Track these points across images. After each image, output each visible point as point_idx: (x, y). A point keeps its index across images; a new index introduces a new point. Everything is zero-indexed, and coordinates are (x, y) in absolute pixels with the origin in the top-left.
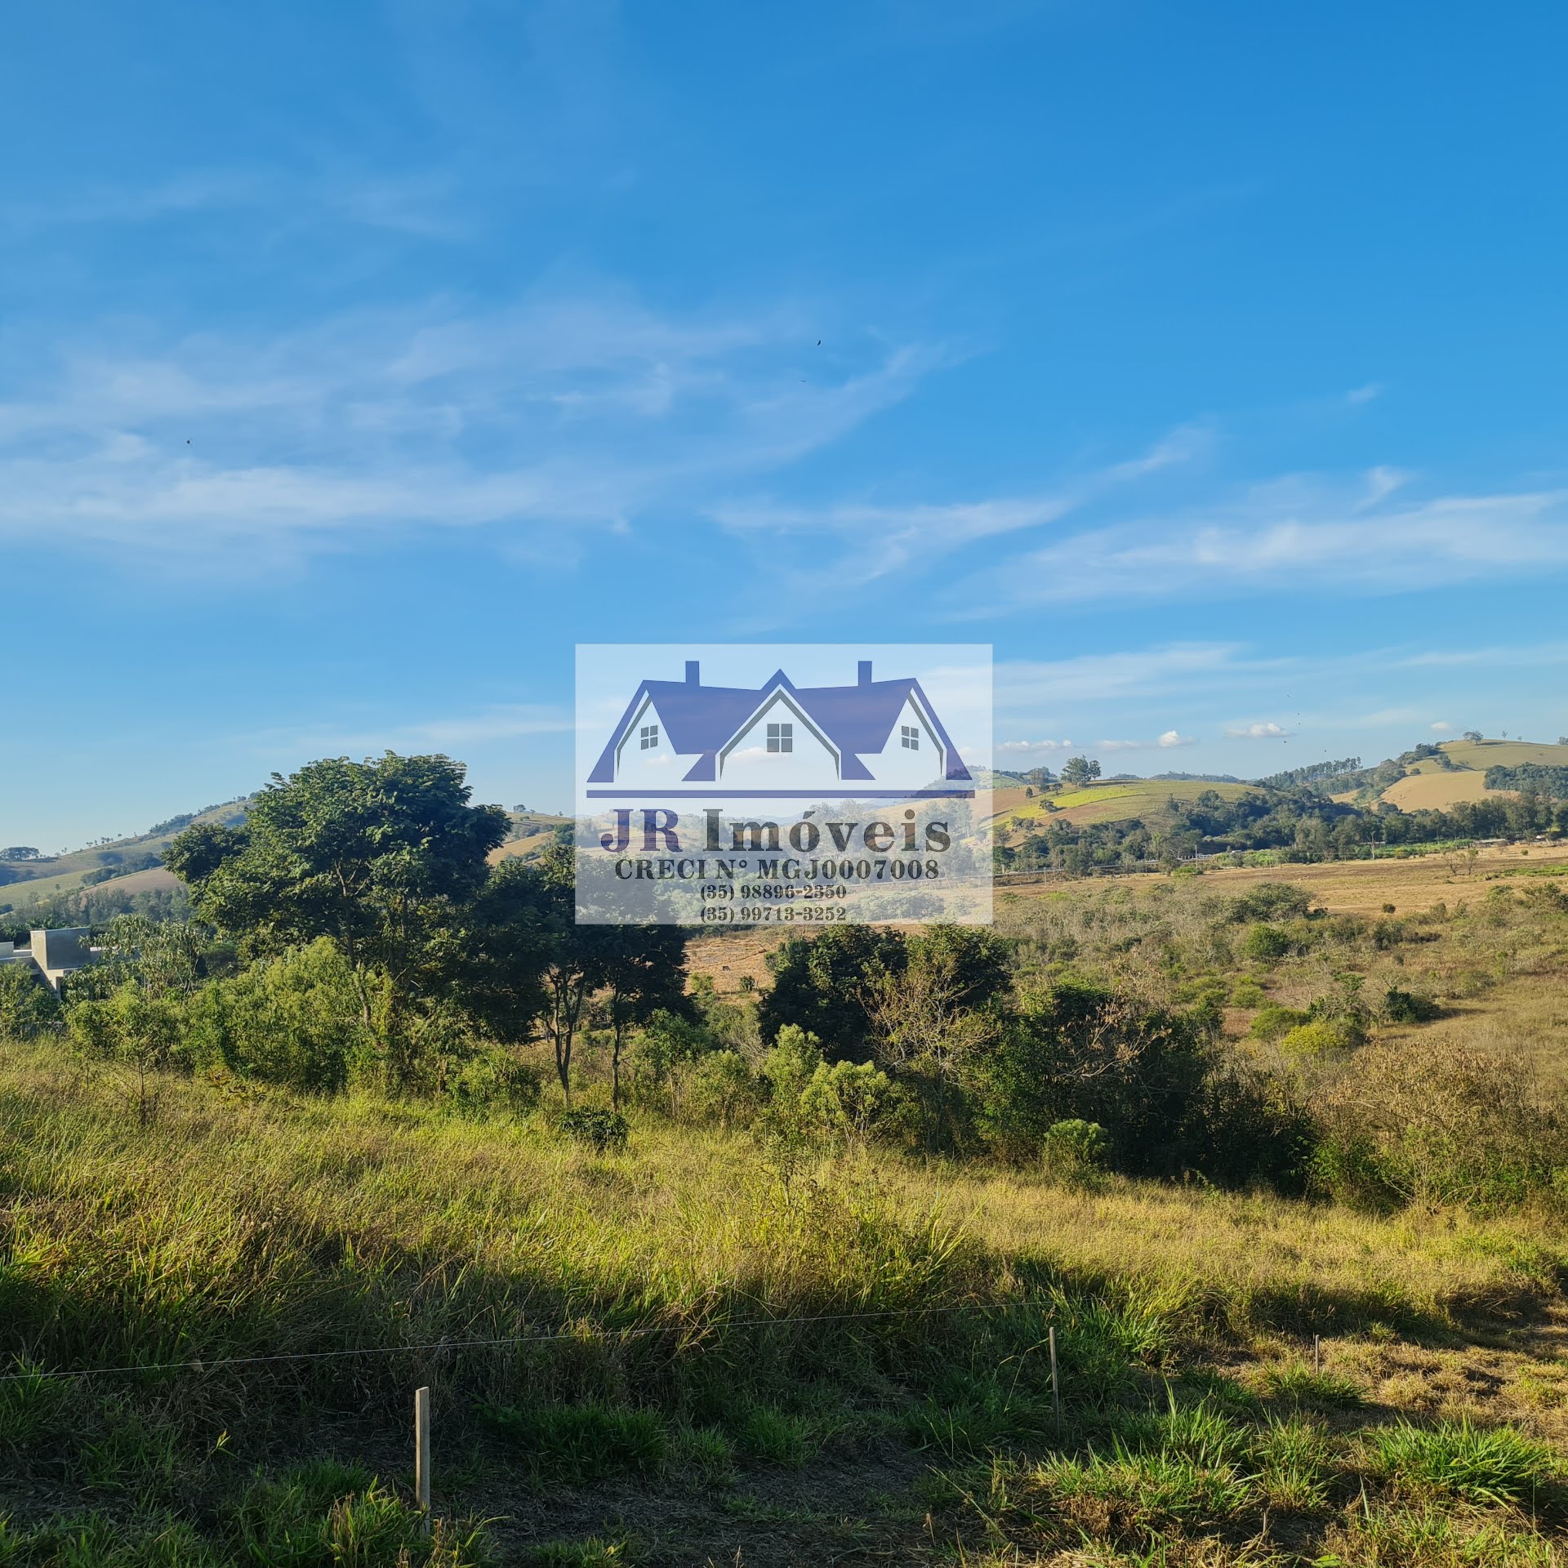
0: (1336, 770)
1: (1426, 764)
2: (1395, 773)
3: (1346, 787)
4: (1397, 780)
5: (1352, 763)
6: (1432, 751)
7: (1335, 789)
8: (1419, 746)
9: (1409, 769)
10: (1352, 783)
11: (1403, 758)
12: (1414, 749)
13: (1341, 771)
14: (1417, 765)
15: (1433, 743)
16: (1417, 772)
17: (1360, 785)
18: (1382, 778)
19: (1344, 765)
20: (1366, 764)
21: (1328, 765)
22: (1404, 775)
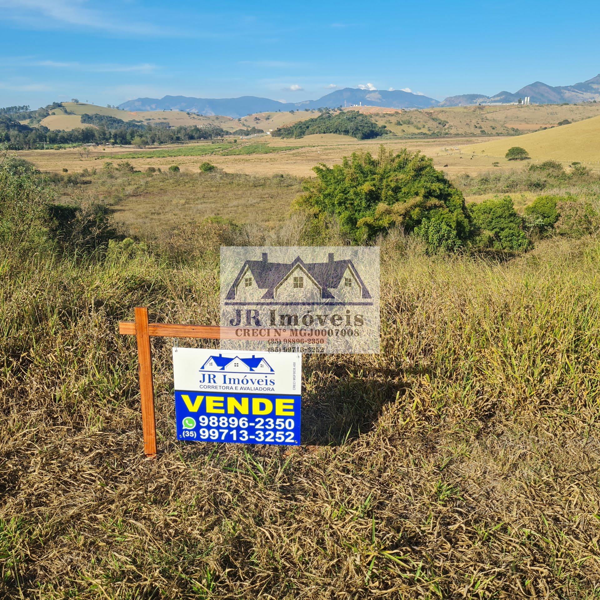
0: (19, 110)
1: (57, 110)
2: (45, 113)
3: (24, 118)
4: (46, 116)
5: (26, 108)
6: (59, 106)
7: (19, 118)
8: (54, 103)
9: (50, 112)
10: (27, 116)
11: (48, 107)
12: (52, 104)
13: (21, 111)
14: (53, 111)
15: (59, 102)
16: (54, 114)
17: (30, 117)
18: (40, 115)
19: (22, 108)
20: (32, 109)
21: (15, 107)
22: (48, 114)
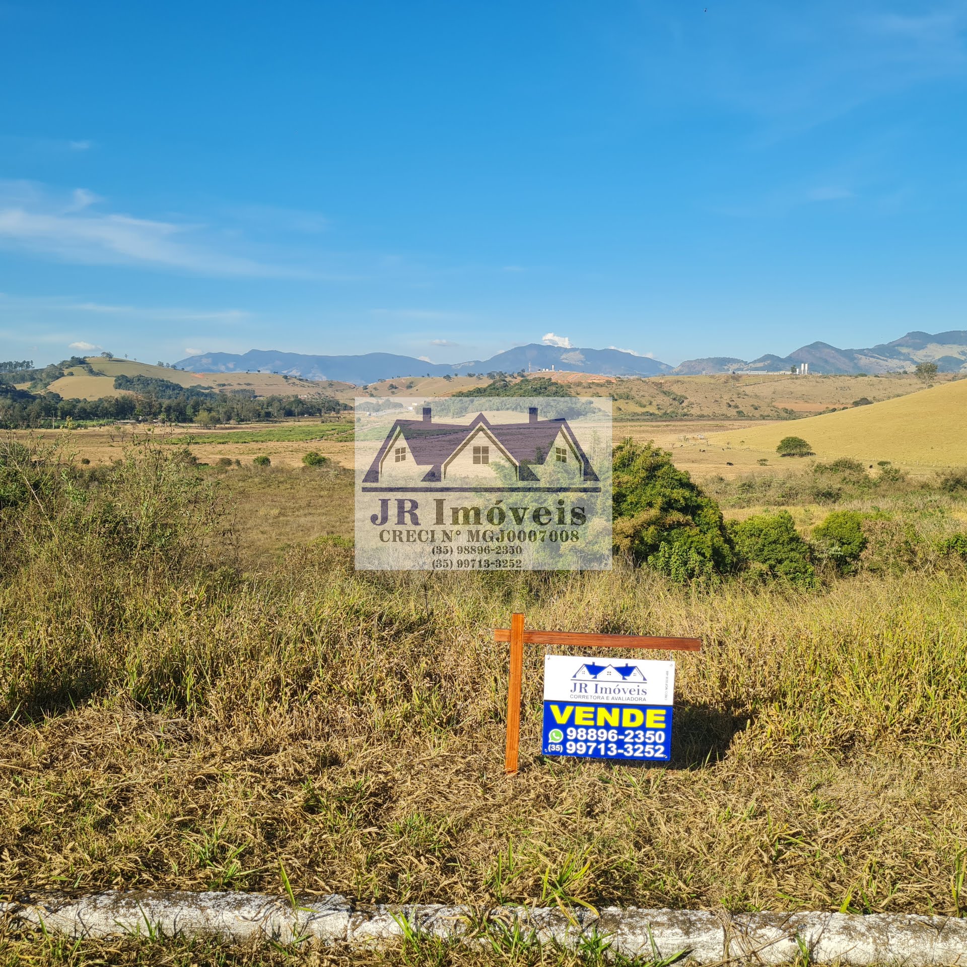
0: (15, 367)
1: (75, 369)
2: (56, 373)
3: (23, 380)
4: (58, 378)
5: (27, 364)
6: (81, 362)
7: (15, 379)
8: (73, 358)
9: (66, 372)
10: (28, 377)
11: (63, 363)
12: (69, 359)
13: (19, 369)
14: (71, 370)
15: (82, 357)
16: (71, 374)
17: (32, 379)
18: (48, 376)
19: (21, 365)
20: (37, 366)
21: (10, 364)
22: (62, 375)
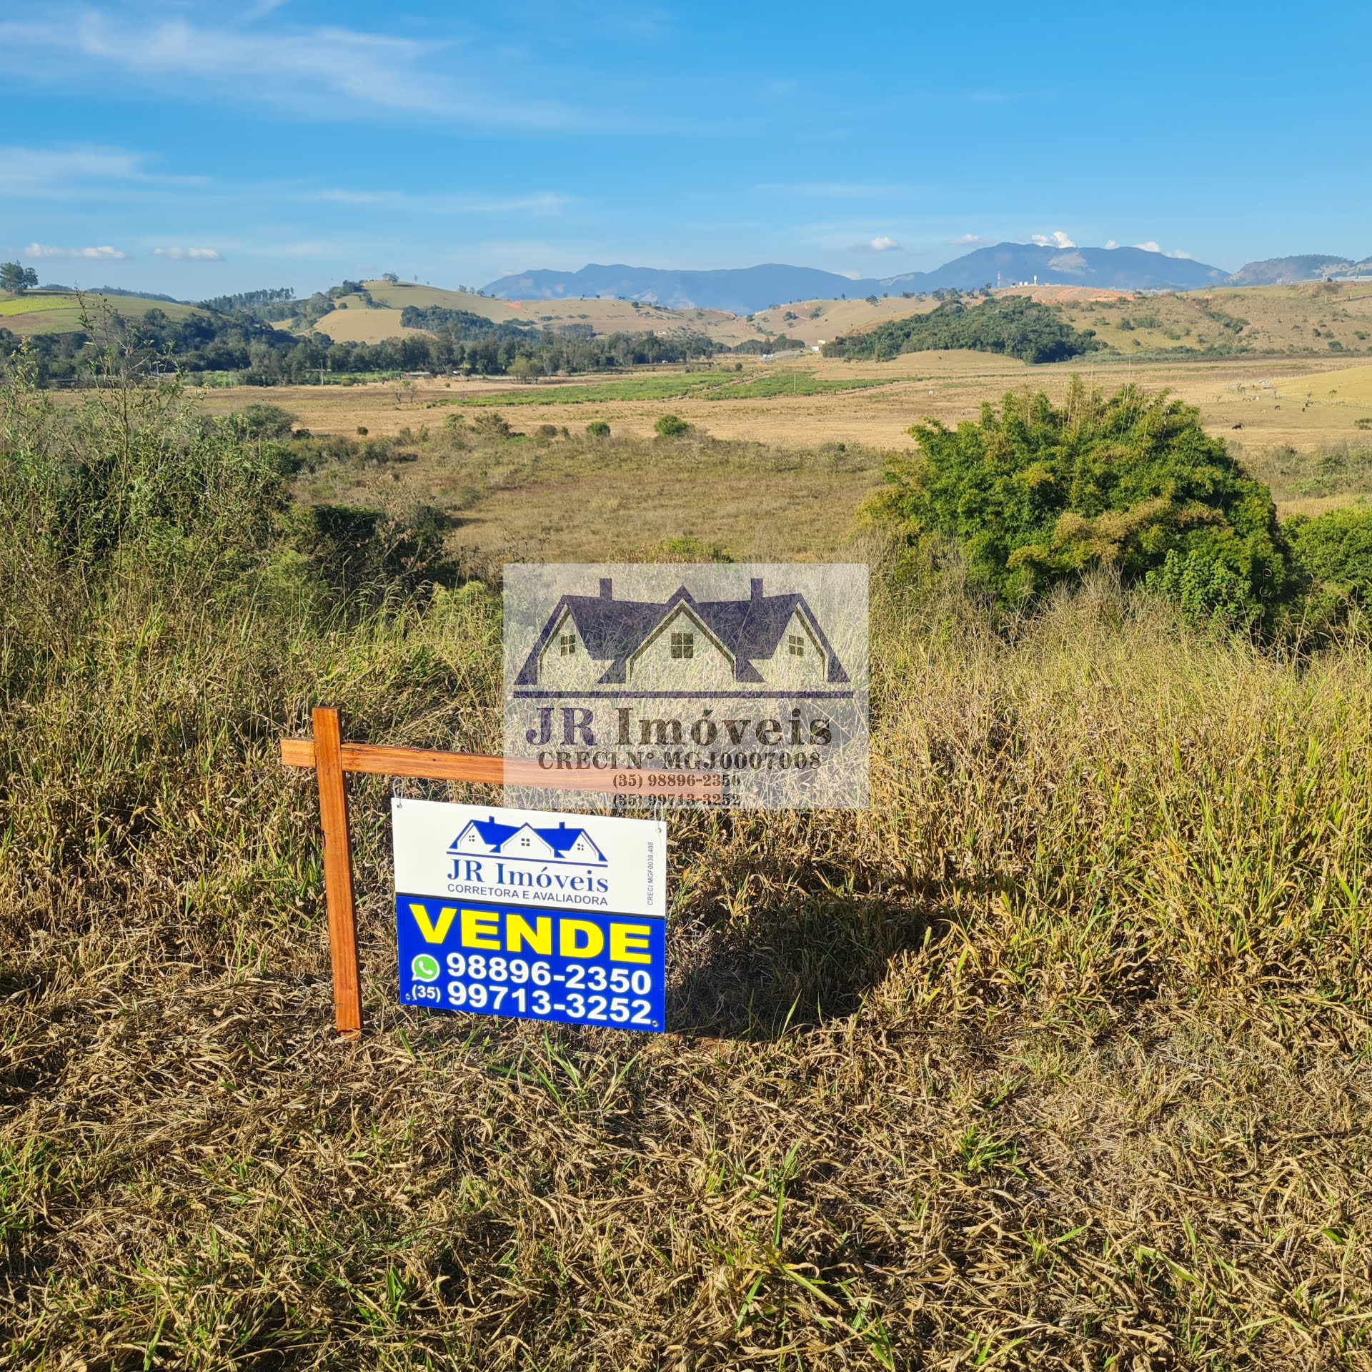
0: (271, 298)
1: (351, 299)
2: (325, 306)
3: (282, 316)
4: (327, 312)
5: (286, 293)
6: (357, 288)
7: (271, 315)
8: (345, 282)
9: (337, 303)
10: (287, 312)
11: (332, 291)
12: (341, 285)
13: (276, 300)
14: (344, 300)
15: (357, 281)
16: (344, 306)
17: (294, 314)
18: (314, 309)
19: (279, 294)
20: (299, 295)
21: (264, 293)
22: (333, 308)
